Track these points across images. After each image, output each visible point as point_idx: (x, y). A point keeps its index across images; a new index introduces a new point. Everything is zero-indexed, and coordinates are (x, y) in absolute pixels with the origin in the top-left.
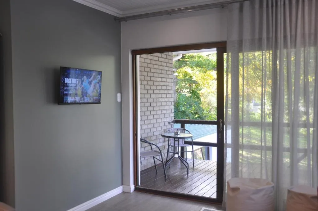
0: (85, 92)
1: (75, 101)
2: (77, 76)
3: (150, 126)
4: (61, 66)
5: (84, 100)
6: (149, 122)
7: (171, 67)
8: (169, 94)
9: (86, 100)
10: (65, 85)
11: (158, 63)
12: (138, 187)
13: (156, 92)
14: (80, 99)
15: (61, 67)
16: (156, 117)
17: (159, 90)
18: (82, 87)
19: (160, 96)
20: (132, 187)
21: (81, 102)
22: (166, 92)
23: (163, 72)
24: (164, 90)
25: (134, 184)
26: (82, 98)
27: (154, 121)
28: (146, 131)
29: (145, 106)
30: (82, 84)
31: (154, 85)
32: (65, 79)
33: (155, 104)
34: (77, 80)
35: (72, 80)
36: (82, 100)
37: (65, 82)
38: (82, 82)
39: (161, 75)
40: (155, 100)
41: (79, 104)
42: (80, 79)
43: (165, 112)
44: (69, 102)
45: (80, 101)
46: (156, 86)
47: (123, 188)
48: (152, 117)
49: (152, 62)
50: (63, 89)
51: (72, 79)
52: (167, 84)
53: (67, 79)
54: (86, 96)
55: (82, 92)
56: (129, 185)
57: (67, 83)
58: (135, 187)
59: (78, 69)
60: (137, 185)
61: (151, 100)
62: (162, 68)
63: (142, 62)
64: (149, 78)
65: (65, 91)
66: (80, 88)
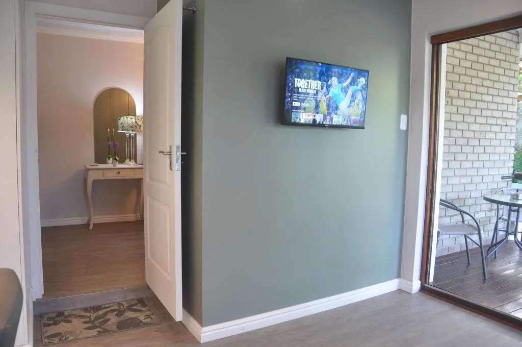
0: (334, 106)
1: (314, 121)
2: (318, 75)
3: (464, 180)
4: (289, 56)
5: (331, 119)
6: (463, 172)
7: (514, 77)
8: (506, 126)
9: (337, 120)
10: (296, 90)
11: (487, 68)
12: (426, 285)
13: (479, 120)
14: (325, 118)
15: (287, 58)
16: (476, 165)
17: (487, 117)
18: (328, 96)
19: (488, 128)
20: (416, 285)
21: (327, 122)
22: (500, 122)
23: (497, 85)
24: (497, 118)
25: (421, 279)
26: (328, 117)
27: (474, 172)
28: (456, 189)
29: (457, 143)
30: (328, 91)
31: (476, 108)
32: (295, 80)
33: (476, 142)
34: (320, 83)
35: (308, 82)
36: (328, 120)
37: (296, 86)
38: (328, 87)
39: (491, 91)
40: (478, 135)
41: (321, 126)
42: (325, 81)
43: (497, 158)
44: (302, 121)
45: (323, 122)
46: (482, 109)
47: (400, 282)
48: (469, 165)
49: (476, 66)
50: (290, 97)
51: (310, 81)
52: (504, 107)
53: (299, 79)
54: (336, 114)
55: (328, 106)
56: (411, 280)
57: (299, 87)
58: (421, 284)
59: (320, 64)
60: (425, 283)
61: (471, 134)
62: (495, 78)
63: (456, 65)
64: (467, 95)
65: (295, 101)
66: (324, 98)
